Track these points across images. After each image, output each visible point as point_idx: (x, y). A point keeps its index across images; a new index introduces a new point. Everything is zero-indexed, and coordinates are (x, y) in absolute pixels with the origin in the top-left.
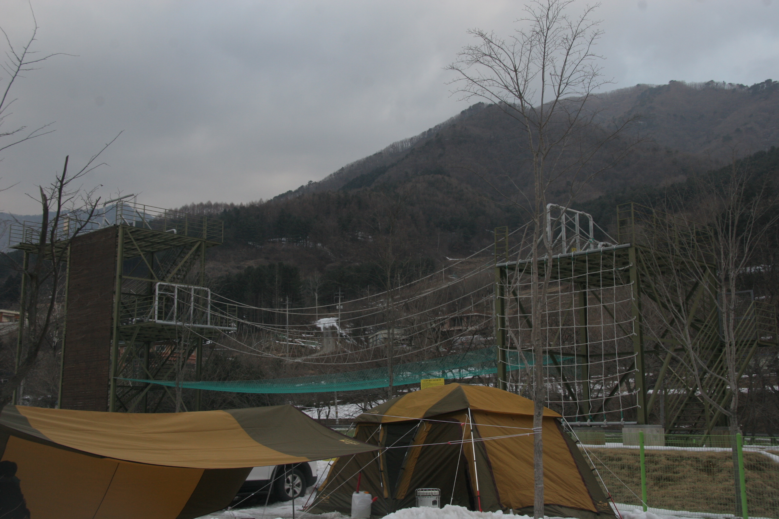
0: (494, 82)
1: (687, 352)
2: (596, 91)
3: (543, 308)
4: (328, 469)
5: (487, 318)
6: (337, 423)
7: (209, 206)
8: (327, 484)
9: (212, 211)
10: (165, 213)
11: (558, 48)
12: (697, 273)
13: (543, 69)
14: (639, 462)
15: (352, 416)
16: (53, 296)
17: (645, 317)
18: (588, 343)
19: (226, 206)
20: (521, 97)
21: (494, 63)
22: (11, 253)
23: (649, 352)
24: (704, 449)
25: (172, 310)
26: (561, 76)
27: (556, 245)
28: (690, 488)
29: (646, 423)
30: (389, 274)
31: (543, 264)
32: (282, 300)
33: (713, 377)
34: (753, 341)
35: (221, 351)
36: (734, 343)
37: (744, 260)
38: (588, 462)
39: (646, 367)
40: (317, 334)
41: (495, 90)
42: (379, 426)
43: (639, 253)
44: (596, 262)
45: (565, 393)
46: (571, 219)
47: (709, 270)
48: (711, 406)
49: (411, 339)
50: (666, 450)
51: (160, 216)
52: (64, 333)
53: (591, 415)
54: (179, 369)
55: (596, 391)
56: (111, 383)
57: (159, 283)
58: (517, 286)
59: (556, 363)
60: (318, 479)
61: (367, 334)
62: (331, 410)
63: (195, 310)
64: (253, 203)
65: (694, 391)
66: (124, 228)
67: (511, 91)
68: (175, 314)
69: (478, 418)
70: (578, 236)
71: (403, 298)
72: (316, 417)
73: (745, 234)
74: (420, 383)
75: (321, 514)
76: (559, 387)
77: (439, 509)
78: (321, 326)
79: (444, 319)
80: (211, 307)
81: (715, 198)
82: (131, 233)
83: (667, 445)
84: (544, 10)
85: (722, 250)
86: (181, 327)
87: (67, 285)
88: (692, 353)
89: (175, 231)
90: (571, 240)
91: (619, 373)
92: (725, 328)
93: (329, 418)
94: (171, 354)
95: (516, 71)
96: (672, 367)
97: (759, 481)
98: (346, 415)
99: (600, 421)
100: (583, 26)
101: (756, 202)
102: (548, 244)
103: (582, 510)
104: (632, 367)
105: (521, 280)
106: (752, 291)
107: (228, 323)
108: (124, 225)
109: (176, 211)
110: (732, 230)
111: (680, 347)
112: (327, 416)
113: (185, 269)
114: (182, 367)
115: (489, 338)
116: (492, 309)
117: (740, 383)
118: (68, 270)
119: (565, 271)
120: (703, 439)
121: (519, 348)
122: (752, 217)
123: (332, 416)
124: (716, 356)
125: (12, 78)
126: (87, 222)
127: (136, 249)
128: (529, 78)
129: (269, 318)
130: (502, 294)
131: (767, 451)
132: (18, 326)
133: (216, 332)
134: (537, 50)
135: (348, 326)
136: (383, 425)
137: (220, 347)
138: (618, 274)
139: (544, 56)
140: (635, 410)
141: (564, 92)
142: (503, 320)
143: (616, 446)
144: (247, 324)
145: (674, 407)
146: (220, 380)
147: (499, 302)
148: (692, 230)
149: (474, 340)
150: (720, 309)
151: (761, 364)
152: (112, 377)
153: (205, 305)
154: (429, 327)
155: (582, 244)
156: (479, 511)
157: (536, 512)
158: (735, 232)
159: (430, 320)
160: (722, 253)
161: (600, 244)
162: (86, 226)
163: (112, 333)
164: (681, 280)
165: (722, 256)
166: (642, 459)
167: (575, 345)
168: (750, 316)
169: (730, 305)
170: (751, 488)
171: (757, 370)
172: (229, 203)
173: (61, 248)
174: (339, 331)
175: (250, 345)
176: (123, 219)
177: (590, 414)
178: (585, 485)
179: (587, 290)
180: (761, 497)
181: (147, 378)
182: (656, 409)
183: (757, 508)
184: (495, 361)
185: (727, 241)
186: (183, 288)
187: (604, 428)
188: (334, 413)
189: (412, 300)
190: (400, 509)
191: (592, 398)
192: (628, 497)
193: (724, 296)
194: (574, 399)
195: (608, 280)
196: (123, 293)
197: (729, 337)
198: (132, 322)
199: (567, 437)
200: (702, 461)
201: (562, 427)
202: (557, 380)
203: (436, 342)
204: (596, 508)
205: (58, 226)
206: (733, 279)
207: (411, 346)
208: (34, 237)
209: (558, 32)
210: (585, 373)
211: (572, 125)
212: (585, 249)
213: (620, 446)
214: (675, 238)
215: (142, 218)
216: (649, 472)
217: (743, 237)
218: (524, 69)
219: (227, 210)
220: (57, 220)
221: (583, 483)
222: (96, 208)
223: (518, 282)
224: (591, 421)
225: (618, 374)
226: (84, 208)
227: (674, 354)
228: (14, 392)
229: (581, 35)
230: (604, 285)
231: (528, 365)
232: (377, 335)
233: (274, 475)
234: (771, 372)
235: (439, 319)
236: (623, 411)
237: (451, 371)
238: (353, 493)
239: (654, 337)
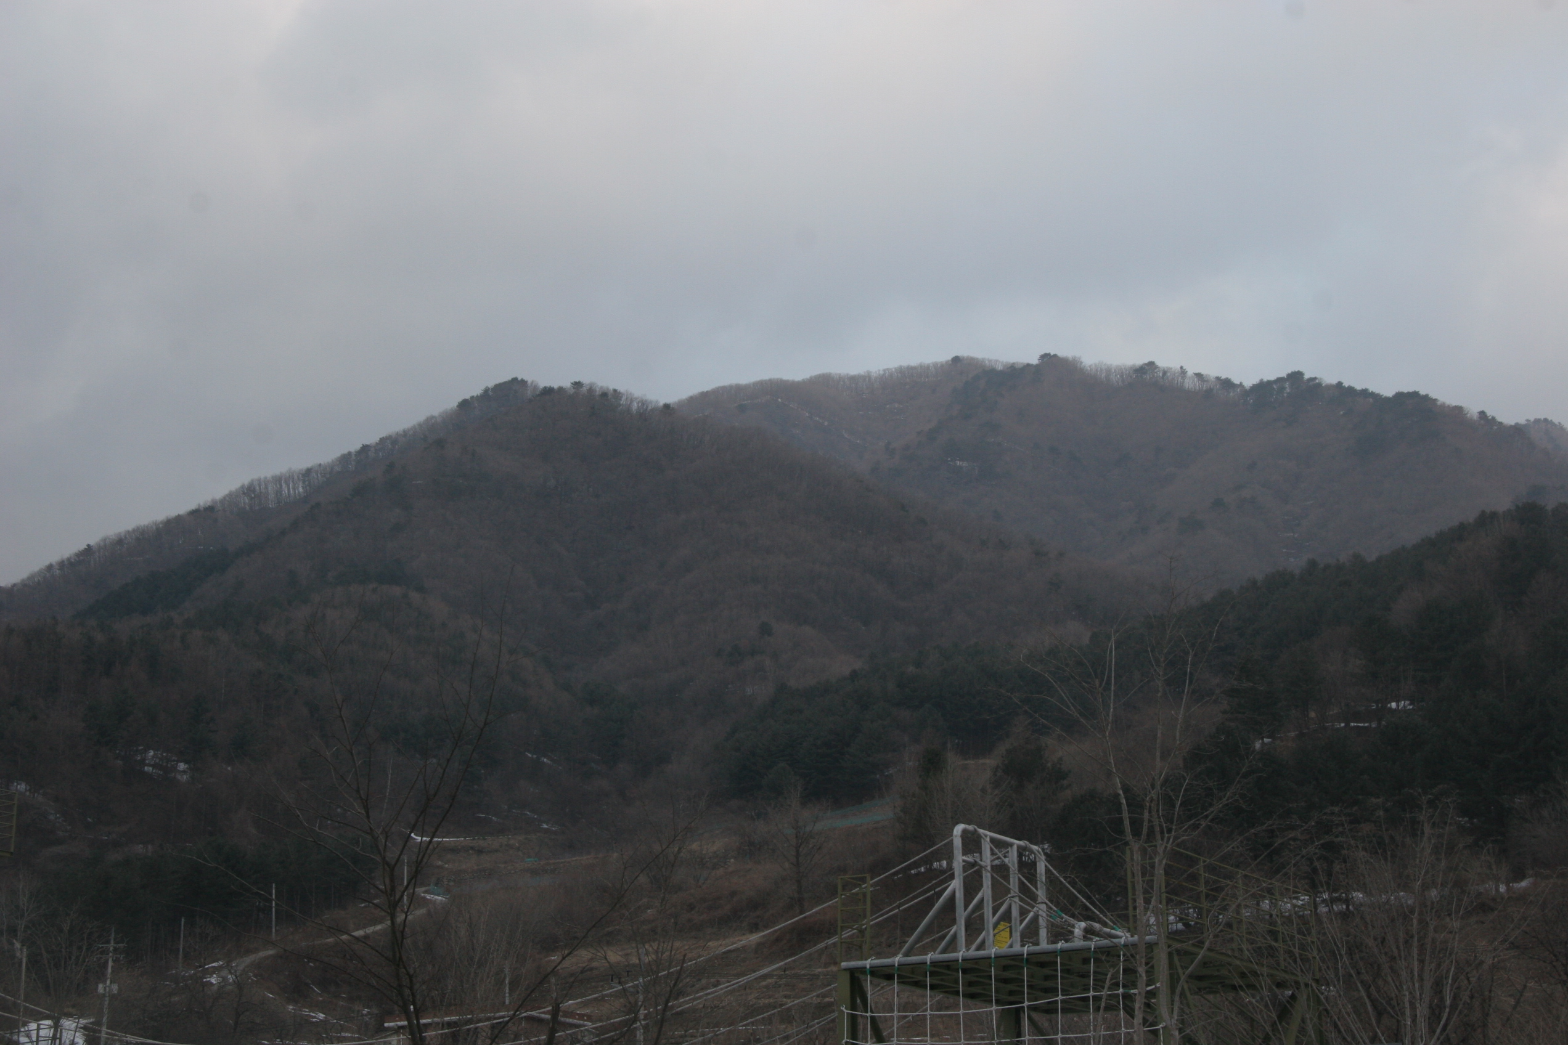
46: (1001, 859)
70: (1017, 899)
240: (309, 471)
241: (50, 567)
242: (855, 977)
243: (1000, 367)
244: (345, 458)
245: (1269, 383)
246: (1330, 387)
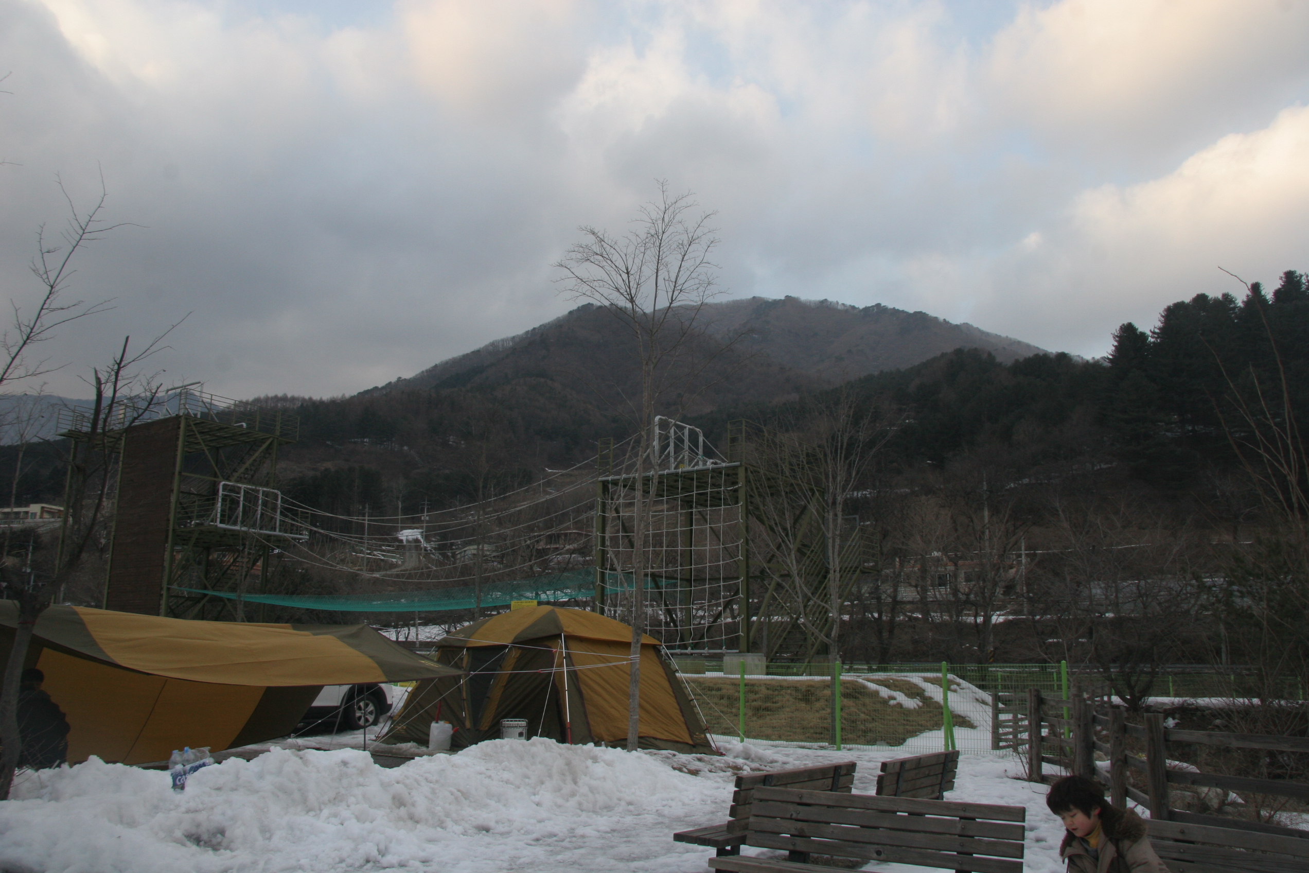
0: (605, 283)
1: (792, 578)
2: (710, 300)
3: (647, 527)
4: (405, 697)
5: (587, 536)
6: (418, 645)
7: (284, 399)
8: (403, 713)
9: (288, 405)
10: (235, 405)
11: (673, 253)
12: (806, 497)
13: (657, 273)
14: (739, 692)
15: (434, 638)
16: (102, 491)
17: (753, 541)
18: (693, 566)
19: (304, 400)
20: (632, 300)
21: (605, 263)
22: (58, 441)
23: (755, 577)
24: (804, 678)
25: (236, 514)
26: (675, 282)
27: (663, 460)
28: (788, 718)
29: (748, 651)
30: (481, 485)
31: (649, 481)
32: (361, 508)
33: (817, 605)
34: (857, 567)
35: (290, 561)
36: (838, 569)
37: (851, 484)
38: (687, 692)
39: (750, 593)
40: (398, 547)
41: (605, 291)
42: (463, 650)
43: (749, 472)
44: (704, 480)
45: (666, 619)
46: (680, 434)
47: (817, 494)
48: (813, 634)
49: (503, 556)
50: (766, 680)
51: (228, 408)
52: (113, 534)
53: (692, 643)
54: (241, 580)
55: (698, 617)
56: (164, 592)
57: (223, 483)
58: (620, 503)
59: (658, 587)
60: (394, 706)
61: (454, 549)
62: (411, 631)
63: (262, 514)
64: (334, 398)
65: (797, 619)
66: (186, 419)
67: (622, 294)
68: (240, 519)
69: (572, 644)
70: (687, 452)
71: (496, 511)
72: (394, 638)
73: (853, 457)
74: (510, 605)
75: (395, 744)
76: (660, 612)
77: (525, 741)
78: (404, 538)
79: (540, 536)
80: (281, 512)
81: (826, 420)
82: (194, 424)
83: (767, 674)
84: (660, 212)
85: (830, 473)
86: (245, 532)
87: (119, 480)
88: (797, 579)
89: (244, 425)
90: (679, 456)
91: (723, 598)
92: (830, 554)
93: (409, 640)
94: (233, 563)
95: (628, 273)
96: (777, 593)
97: (853, 709)
98: (428, 638)
99: (701, 649)
100: (699, 233)
101: (864, 425)
102: (655, 460)
103: (677, 742)
104: (737, 593)
105: (625, 496)
106: (857, 517)
107: (299, 531)
108: (187, 416)
109: (247, 403)
110: (841, 453)
111: (786, 572)
112: (407, 638)
113: (253, 468)
114: (245, 577)
115: (588, 558)
116: (593, 527)
117: (842, 610)
118: (121, 463)
119: (672, 489)
120: (803, 667)
121: (619, 569)
122: (860, 441)
123: (412, 637)
124: (821, 583)
125: (72, 248)
126: (145, 410)
127: (199, 443)
128: (642, 281)
129: (346, 527)
130: (604, 511)
131: (863, 679)
132: (61, 523)
133: (285, 540)
134: (651, 254)
135: (434, 539)
136: (468, 649)
137: (289, 557)
138: (727, 494)
139: (658, 260)
140: (738, 638)
141: (677, 299)
142: (603, 538)
143: (716, 675)
144: (320, 533)
145: (777, 635)
146: (287, 594)
147: (600, 520)
148: (802, 451)
149: (572, 560)
150: (826, 533)
151: (863, 591)
152: (165, 585)
153: (274, 509)
154: (523, 544)
155: (691, 460)
156: (569, 743)
157: (629, 745)
158: (843, 455)
159: (525, 536)
160: (831, 476)
161: (710, 461)
162: (144, 415)
163: (167, 537)
164: (790, 502)
165: (831, 479)
166: (742, 689)
167: (679, 568)
168: (855, 542)
169: (836, 530)
170: (846, 716)
171: (859, 597)
172: (307, 397)
173: (114, 438)
174: (424, 544)
175: (323, 556)
176: (187, 409)
177: (691, 641)
178: (683, 716)
179: (694, 510)
180: (854, 725)
181: (205, 588)
182: (759, 637)
183: (850, 736)
184: (593, 583)
185: (836, 465)
186: (251, 489)
187: (706, 657)
188: (415, 635)
189: (505, 513)
190: (483, 740)
191: (694, 624)
192: (726, 728)
193: (831, 520)
194: (676, 626)
195: (716, 500)
196: (182, 492)
197: (834, 563)
198: (191, 525)
199: (666, 667)
200: (801, 690)
201: (662, 656)
202: (658, 606)
203: (530, 561)
204: (692, 740)
205: (114, 413)
206: (840, 503)
207: (503, 563)
208: (85, 424)
209: (673, 236)
210: (687, 598)
211: (685, 334)
212: (694, 466)
213: (720, 675)
214: (785, 459)
215: (208, 409)
216: (748, 702)
217: (851, 460)
218: (637, 272)
219: (305, 405)
220: (111, 406)
221: (680, 714)
222: (157, 395)
223: (621, 498)
224: (692, 649)
225: (722, 600)
226: (143, 395)
227: (779, 580)
228: (53, 597)
229: (697, 241)
230: (711, 506)
231: (629, 589)
232: (465, 551)
233: (344, 701)
234: (872, 599)
235: (535, 536)
236: (725, 639)
237: (546, 593)
238: (431, 722)
239: (761, 561)
240: (514, 337)
241: (423, 372)
242: (605, 484)
243: (770, 301)
244: (527, 332)
245: (869, 307)
246: (890, 309)
